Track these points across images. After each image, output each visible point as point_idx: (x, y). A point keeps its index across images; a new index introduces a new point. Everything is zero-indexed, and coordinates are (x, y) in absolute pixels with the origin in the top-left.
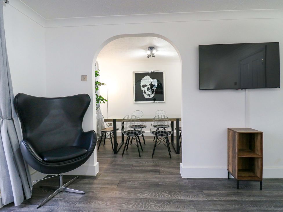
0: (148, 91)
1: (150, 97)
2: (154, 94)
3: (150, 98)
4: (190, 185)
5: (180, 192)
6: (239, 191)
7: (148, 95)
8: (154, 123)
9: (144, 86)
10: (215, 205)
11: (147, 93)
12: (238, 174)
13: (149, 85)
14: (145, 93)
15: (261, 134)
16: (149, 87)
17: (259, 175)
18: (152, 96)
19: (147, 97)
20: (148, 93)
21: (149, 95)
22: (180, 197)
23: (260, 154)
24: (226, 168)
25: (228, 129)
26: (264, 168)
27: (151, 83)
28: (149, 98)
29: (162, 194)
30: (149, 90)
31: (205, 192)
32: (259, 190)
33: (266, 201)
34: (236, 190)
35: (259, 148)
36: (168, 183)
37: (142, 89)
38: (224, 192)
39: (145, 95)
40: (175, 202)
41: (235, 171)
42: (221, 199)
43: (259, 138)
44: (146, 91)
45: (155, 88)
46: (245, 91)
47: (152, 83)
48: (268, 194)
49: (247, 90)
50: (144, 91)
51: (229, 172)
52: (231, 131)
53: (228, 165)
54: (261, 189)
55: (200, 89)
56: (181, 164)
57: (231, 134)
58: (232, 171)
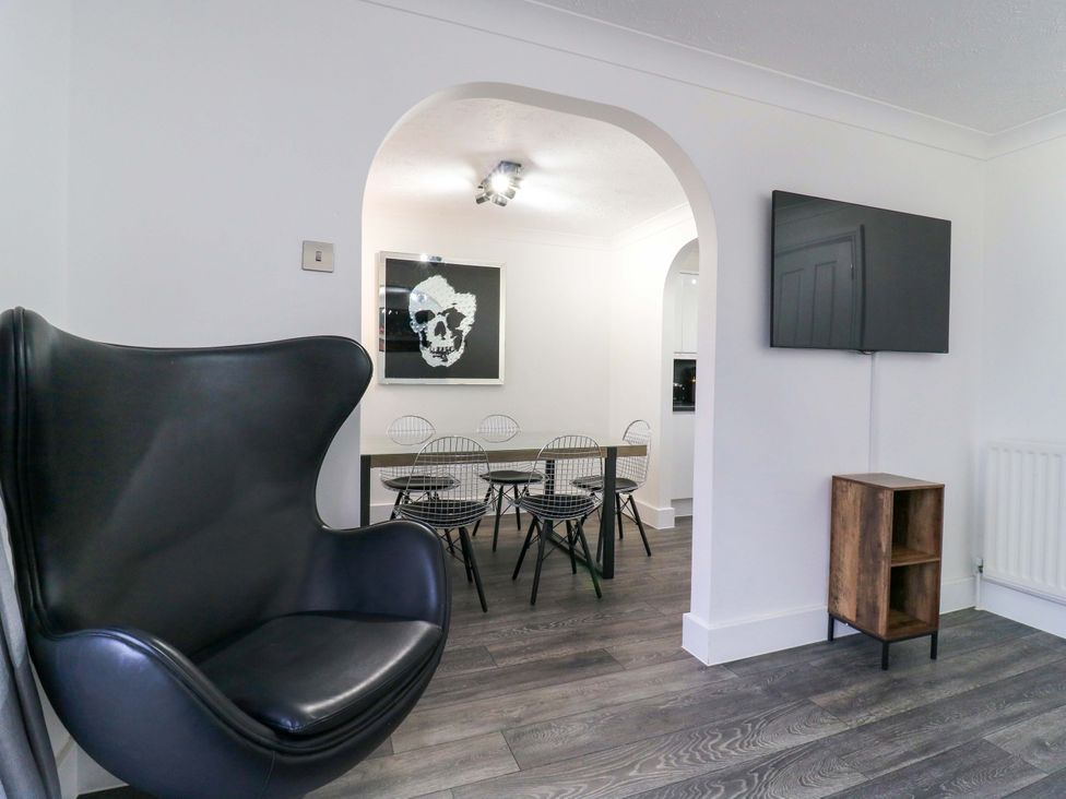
0: (439, 337)
1: (446, 360)
2: (461, 350)
3: (448, 364)
4: (758, 688)
5: (752, 722)
7: (438, 352)
8: (483, 468)
9: (424, 317)
10: (888, 739)
11: (434, 346)
12: (889, 616)
13: (443, 314)
14: (426, 344)
15: (938, 491)
16: (444, 319)
18: (454, 357)
19: (435, 362)
20: (439, 346)
21: (442, 353)
22: (772, 743)
23: (930, 551)
25: (835, 479)
27: (451, 307)
28: (443, 364)
29: (706, 744)
30: (444, 333)
31: (821, 700)
32: (929, 659)
36: (688, 697)
37: (416, 327)
38: (863, 687)
39: (426, 354)
40: (777, 767)
41: (874, 611)
42: (878, 713)
43: (929, 501)
44: (431, 336)
45: (465, 327)
46: (873, 359)
47: (456, 307)
49: (878, 354)
50: (425, 337)
51: (833, 618)
52: (856, 485)
53: (833, 597)
54: (933, 655)
55: (772, 346)
56: (685, 614)
57: (851, 496)
58: (857, 616)
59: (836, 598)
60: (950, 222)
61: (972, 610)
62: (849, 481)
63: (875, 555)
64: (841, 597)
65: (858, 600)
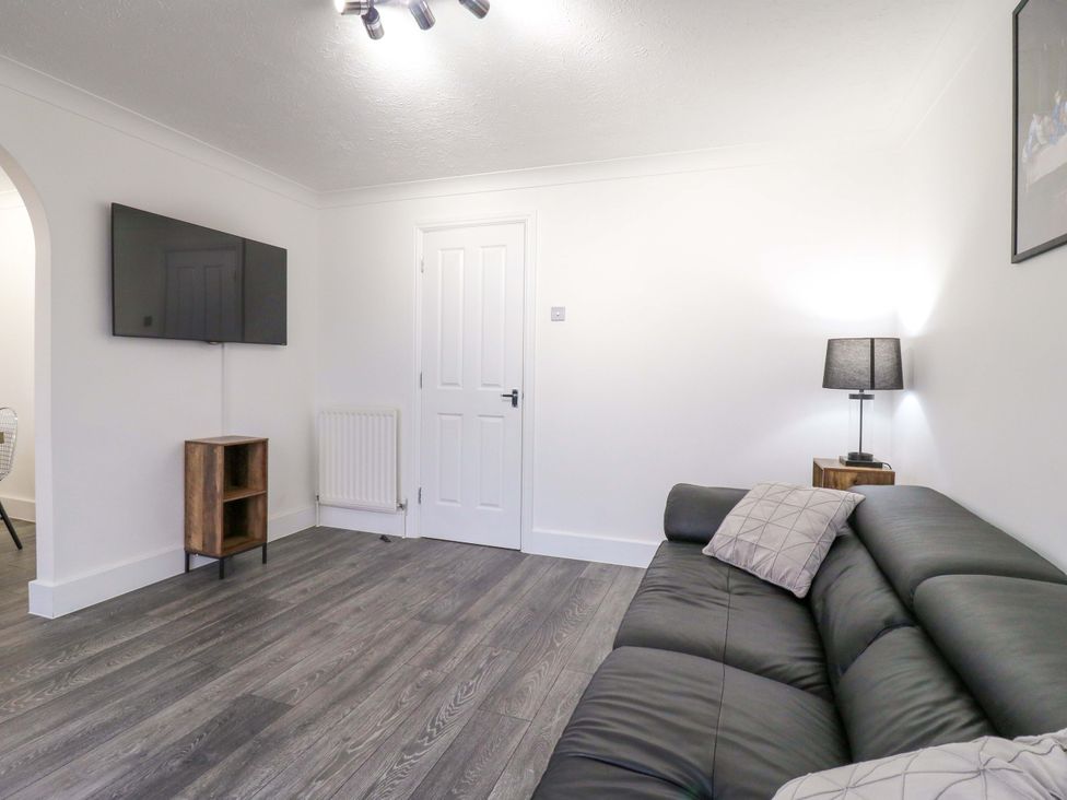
4: (98, 620)
5: (82, 643)
6: (227, 580)
15: (264, 443)
17: (258, 534)
22: (93, 650)
23: (260, 487)
24: (181, 546)
25: (187, 443)
26: (270, 518)
32: (259, 564)
33: (284, 574)
34: (219, 583)
35: (258, 475)
40: (91, 663)
41: (213, 537)
42: (201, 606)
43: (259, 451)
46: (223, 346)
48: (281, 564)
49: (226, 344)
51: (189, 554)
52: (200, 446)
53: (187, 537)
54: (264, 561)
55: (114, 334)
56: (30, 583)
57: (198, 453)
58: (204, 545)
59: (190, 537)
60: (285, 251)
61: (314, 527)
62: (196, 443)
63: (213, 497)
64: (193, 535)
65: (204, 534)
